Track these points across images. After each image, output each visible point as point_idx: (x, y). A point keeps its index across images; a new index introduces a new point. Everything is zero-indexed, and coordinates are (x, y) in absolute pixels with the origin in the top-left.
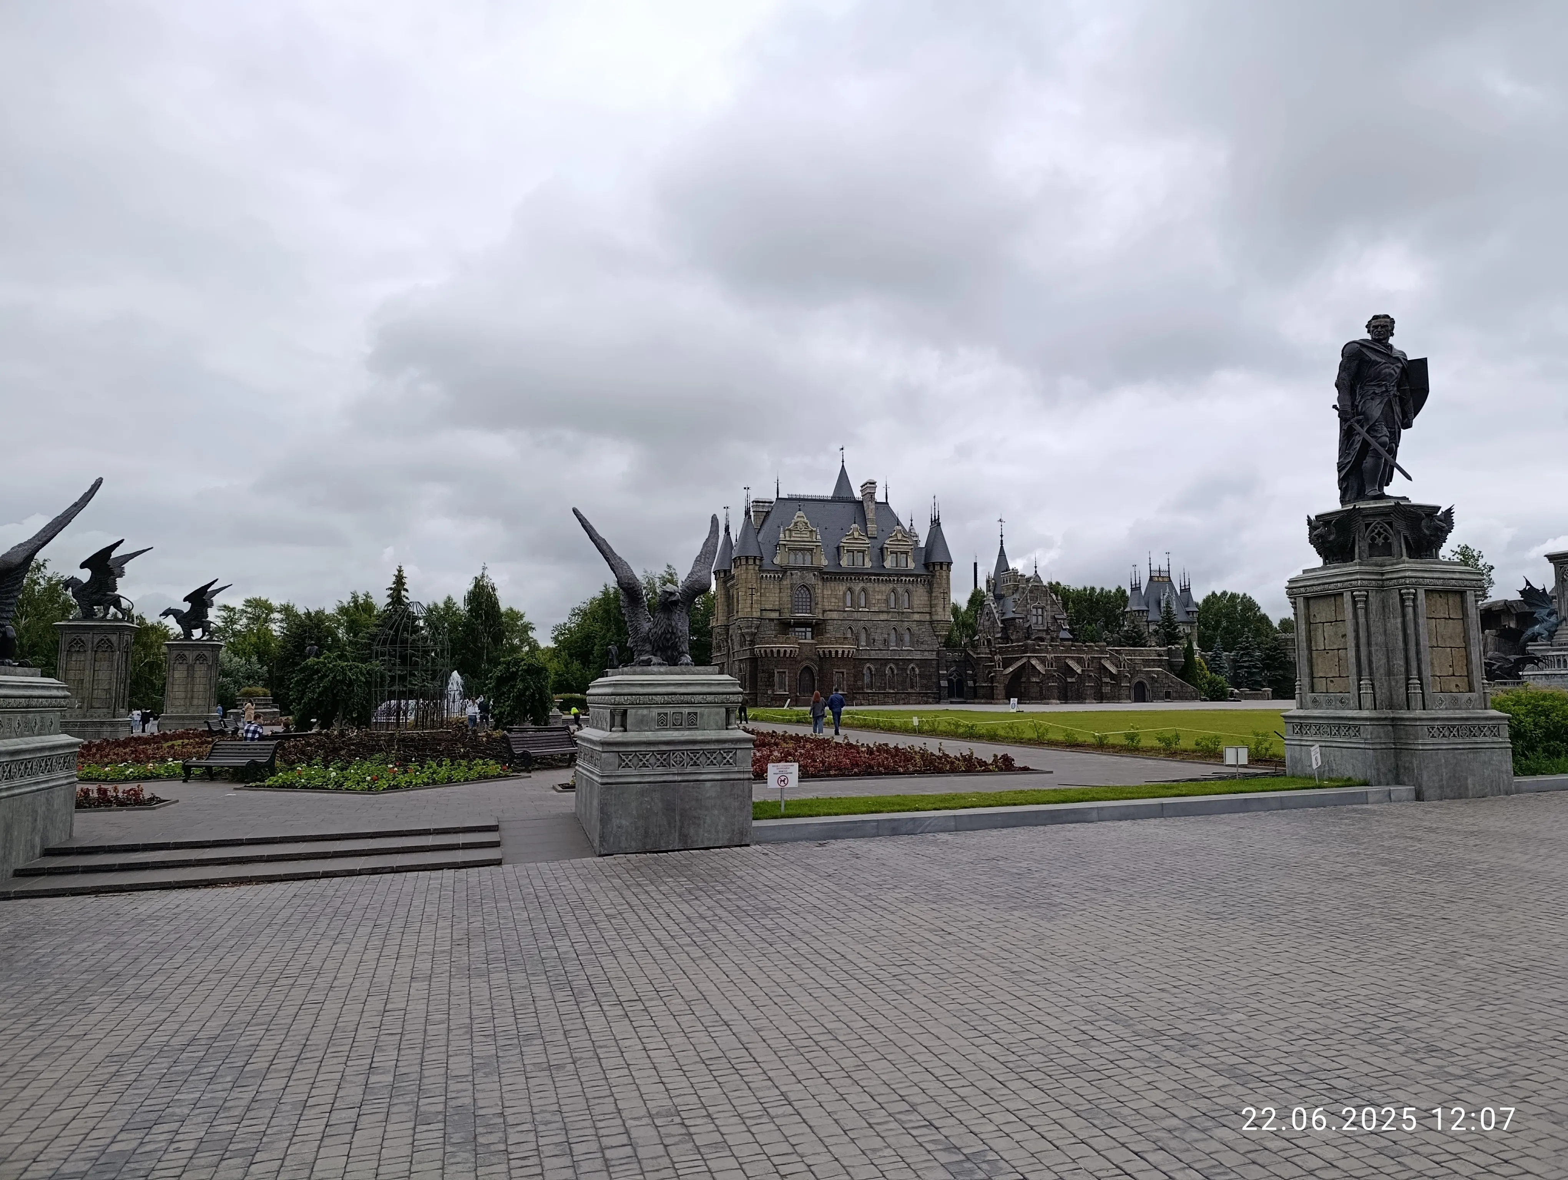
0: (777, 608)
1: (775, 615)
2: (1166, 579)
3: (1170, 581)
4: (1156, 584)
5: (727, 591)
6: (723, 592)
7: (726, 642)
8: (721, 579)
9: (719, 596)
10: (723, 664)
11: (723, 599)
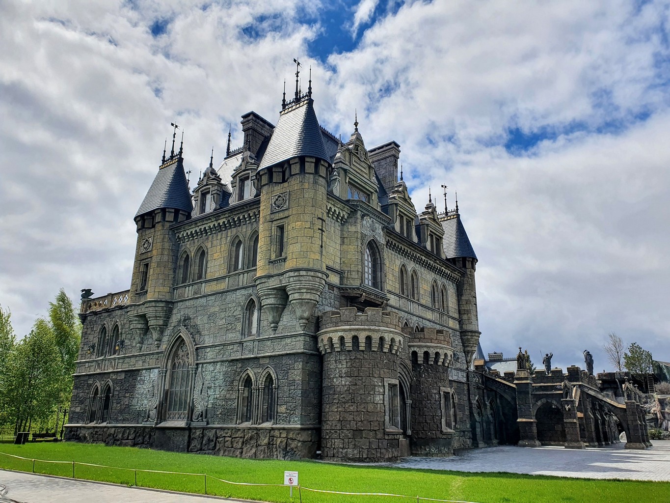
0: (337, 267)
1: (335, 279)
5: (176, 244)
6: (167, 245)
7: (162, 332)
8: (167, 225)
9: (154, 252)
10: (133, 374)
11: (166, 258)
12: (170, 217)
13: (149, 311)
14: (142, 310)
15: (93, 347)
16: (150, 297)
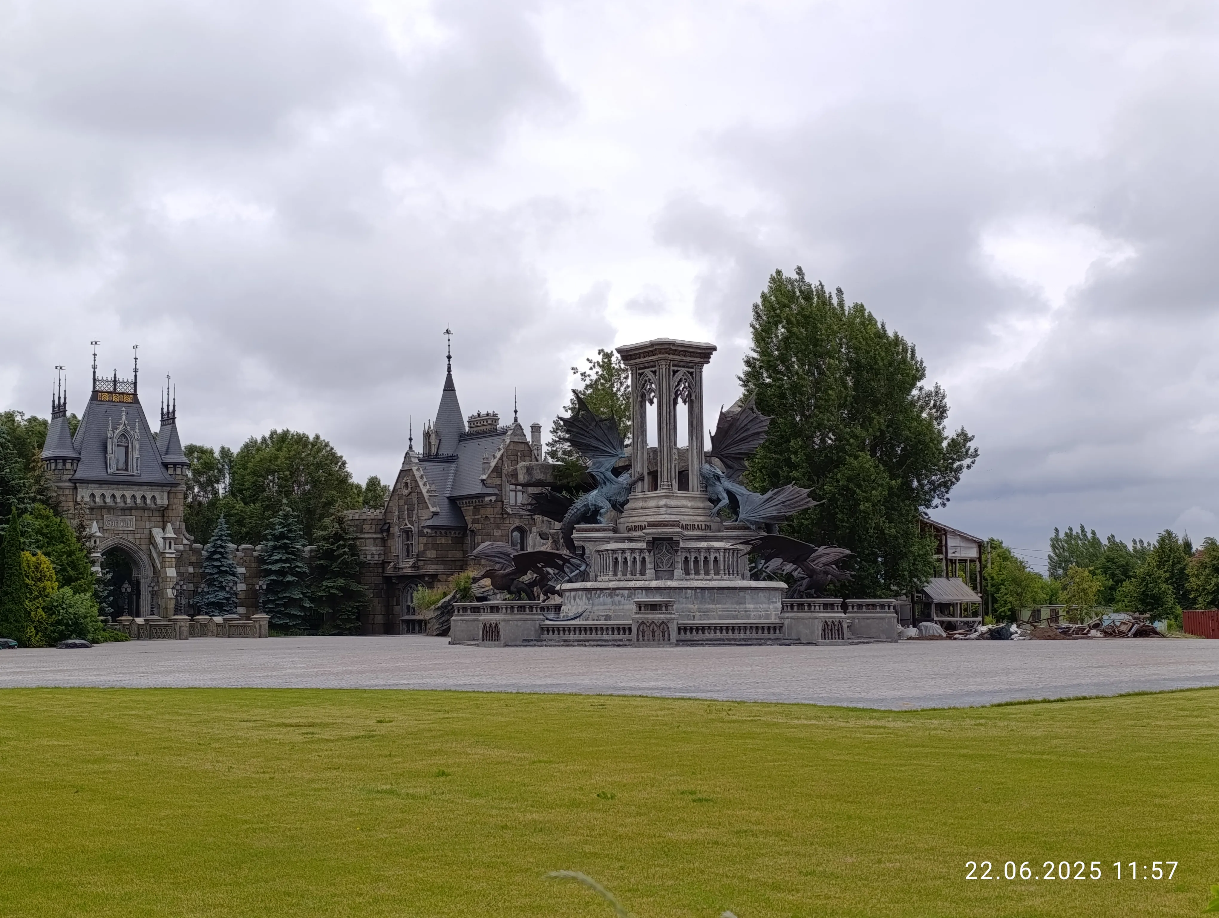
2: (128, 399)
3: (136, 401)
4: (103, 407)
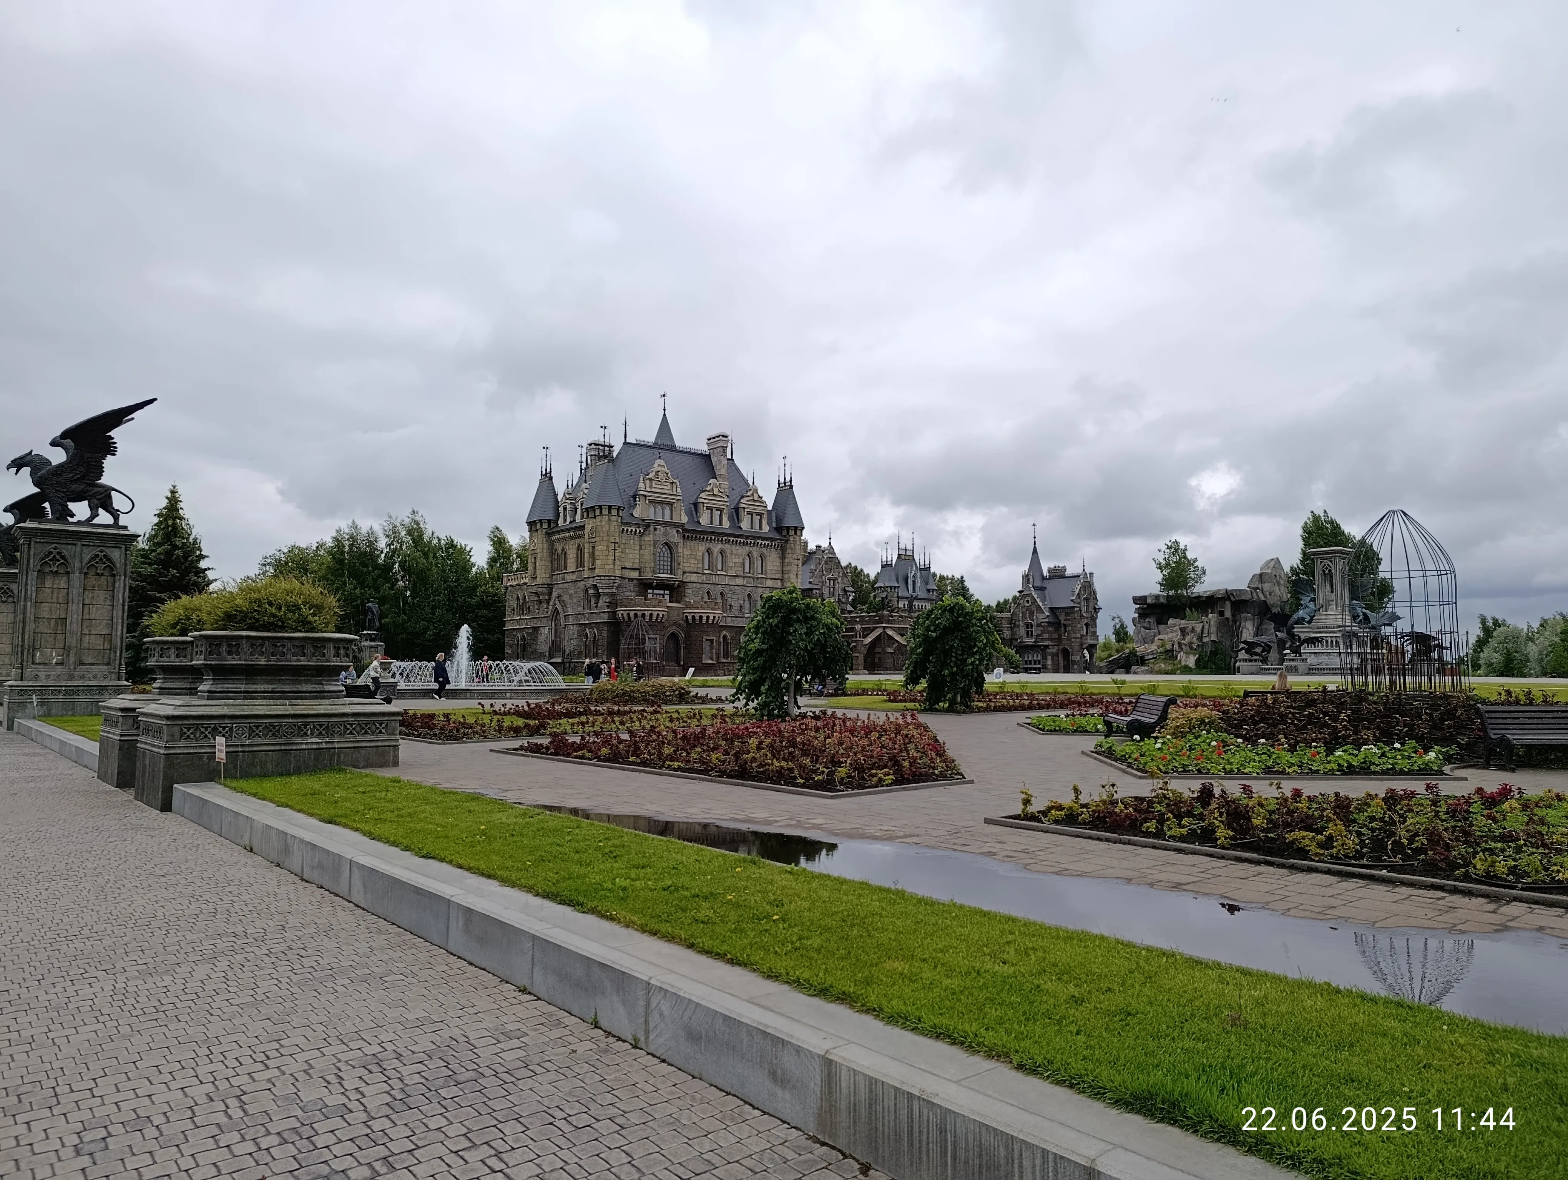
0: (637, 566)
1: (635, 575)
2: (910, 558)
3: (914, 559)
4: (903, 562)
5: (552, 544)
6: (545, 546)
7: (548, 603)
8: (544, 531)
9: (538, 551)
10: (536, 629)
11: (545, 554)
12: (545, 526)
13: (539, 591)
14: (535, 589)
15: (513, 610)
16: (539, 581)
